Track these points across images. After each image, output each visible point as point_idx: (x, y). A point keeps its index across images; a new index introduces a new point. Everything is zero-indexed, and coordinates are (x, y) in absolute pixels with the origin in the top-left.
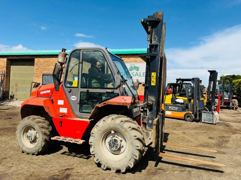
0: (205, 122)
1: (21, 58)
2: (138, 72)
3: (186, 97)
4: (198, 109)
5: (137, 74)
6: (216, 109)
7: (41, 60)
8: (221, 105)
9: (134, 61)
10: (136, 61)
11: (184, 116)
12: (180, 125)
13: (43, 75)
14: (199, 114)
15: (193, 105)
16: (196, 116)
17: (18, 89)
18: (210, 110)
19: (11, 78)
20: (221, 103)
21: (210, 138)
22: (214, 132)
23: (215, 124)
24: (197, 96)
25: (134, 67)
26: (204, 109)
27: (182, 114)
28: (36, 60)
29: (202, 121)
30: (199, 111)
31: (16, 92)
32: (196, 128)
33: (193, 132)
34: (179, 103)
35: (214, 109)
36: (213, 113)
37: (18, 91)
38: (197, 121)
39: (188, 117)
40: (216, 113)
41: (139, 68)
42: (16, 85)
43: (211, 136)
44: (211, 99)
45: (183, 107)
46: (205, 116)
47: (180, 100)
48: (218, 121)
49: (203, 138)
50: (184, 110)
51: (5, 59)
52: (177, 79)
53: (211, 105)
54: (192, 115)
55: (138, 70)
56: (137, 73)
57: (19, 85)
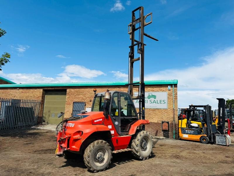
0: (219, 144)
1: (56, 88)
2: (156, 100)
3: (200, 122)
4: (212, 132)
5: (154, 102)
6: (227, 132)
7: (72, 90)
8: (230, 128)
9: (151, 90)
10: (153, 91)
11: (200, 138)
12: (198, 147)
13: (73, 103)
14: (213, 137)
15: (207, 129)
16: (210, 139)
17: (50, 115)
18: (222, 133)
19: (45, 105)
20: (230, 126)
21: (227, 157)
22: (229, 153)
23: (228, 146)
24: (210, 121)
25: (152, 95)
26: (216, 132)
27: (198, 137)
28: (68, 90)
29: (217, 143)
30: (213, 134)
31: (49, 118)
32: (213, 149)
33: (211, 152)
34: (194, 127)
35: (226, 132)
36: (225, 136)
37: (51, 116)
38: (212, 143)
39: (203, 140)
40: (228, 136)
41: (156, 96)
42: (49, 111)
43: (227, 155)
44: (221, 124)
45: (198, 131)
46: (218, 139)
47: (195, 124)
48: (230, 143)
49: (221, 157)
50: (199, 133)
51: (42, 90)
52: (189, 106)
53: (222, 128)
54: (207, 137)
55: (155, 98)
56: (154, 100)
57: (51, 112)
